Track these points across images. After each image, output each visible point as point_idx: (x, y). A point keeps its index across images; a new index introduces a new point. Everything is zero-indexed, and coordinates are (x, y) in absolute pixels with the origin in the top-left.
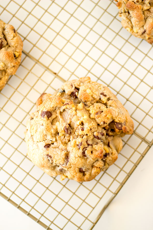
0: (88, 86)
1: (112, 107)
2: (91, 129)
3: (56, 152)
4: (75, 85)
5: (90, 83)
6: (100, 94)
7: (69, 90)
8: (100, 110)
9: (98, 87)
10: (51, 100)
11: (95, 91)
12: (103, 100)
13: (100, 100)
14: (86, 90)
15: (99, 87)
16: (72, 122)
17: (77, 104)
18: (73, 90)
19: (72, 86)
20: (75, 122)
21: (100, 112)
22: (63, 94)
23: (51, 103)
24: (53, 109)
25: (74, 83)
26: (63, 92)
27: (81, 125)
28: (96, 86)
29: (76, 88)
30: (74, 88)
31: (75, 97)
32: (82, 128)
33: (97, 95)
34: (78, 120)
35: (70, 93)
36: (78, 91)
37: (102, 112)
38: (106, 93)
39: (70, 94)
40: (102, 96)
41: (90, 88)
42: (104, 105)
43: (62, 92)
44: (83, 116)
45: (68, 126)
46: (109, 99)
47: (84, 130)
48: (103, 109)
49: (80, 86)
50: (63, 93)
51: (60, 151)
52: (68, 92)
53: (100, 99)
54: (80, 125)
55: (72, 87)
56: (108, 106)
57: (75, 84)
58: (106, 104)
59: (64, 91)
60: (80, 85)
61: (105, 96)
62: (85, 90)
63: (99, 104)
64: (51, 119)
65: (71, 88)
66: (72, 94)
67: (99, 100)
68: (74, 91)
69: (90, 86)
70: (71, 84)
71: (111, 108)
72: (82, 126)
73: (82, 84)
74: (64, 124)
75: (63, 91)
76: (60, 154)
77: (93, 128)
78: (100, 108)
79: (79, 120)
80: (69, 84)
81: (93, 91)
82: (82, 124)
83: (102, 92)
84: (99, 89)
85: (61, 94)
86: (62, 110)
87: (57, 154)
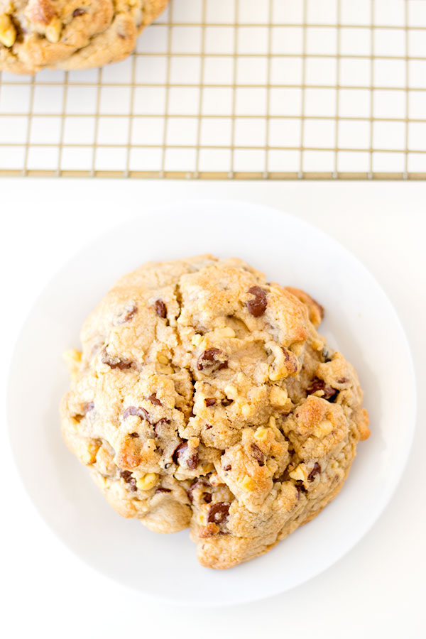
0: (340, 428)
1: (275, 497)
2: (211, 427)
3: (142, 334)
4: (346, 389)
5: (351, 439)
6: (316, 460)
7: (330, 372)
8: (265, 458)
9: (339, 462)
10: (299, 313)
11: (325, 446)
12: (298, 470)
13: (298, 461)
14: (329, 419)
15: (337, 464)
16: (233, 372)
17: (286, 390)
18: (331, 382)
19: (343, 381)
20: (233, 382)
21: (259, 457)
22: (320, 357)
23: (290, 314)
24: (273, 319)
25: (352, 388)
26: (326, 357)
27: (223, 400)
28: (342, 455)
29: (337, 392)
30: (337, 386)
31: (309, 389)
32: (214, 403)
33: (313, 453)
34: (240, 389)
35: (320, 374)
36: (328, 398)
37: (261, 465)
38: (321, 482)
39: (318, 376)
40: (311, 465)
41: (336, 434)
42: (282, 471)
43: (325, 354)
44: (249, 403)
45: (222, 361)
46: (300, 487)
47: (208, 408)
48: (270, 466)
49: (341, 405)
50: (323, 359)
51: (144, 343)
52: (324, 369)
53: (302, 462)
54: (223, 397)
55: (340, 382)
56: (278, 484)
57: (349, 390)
58: (284, 477)
59: (328, 360)
60: (346, 407)
61: (311, 478)
62: (329, 417)
63: (285, 457)
64: (244, 314)
65: (337, 378)
66: (317, 382)
67: (299, 459)
68: (327, 387)
69: (340, 433)
70: (348, 378)
71: (274, 493)
72: (219, 401)
73: (349, 411)
74: (228, 348)
75: (329, 356)
76: (135, 344)
77: (213, 432)
78: (273, 457)
79: (239, 392)
80: (349, 375)
81: (325, 442)
82: (227, 402)
83: (323, 468)
84: (334, 461)
85: (319, 349)
86: (268, 346)
87: (138, 337)
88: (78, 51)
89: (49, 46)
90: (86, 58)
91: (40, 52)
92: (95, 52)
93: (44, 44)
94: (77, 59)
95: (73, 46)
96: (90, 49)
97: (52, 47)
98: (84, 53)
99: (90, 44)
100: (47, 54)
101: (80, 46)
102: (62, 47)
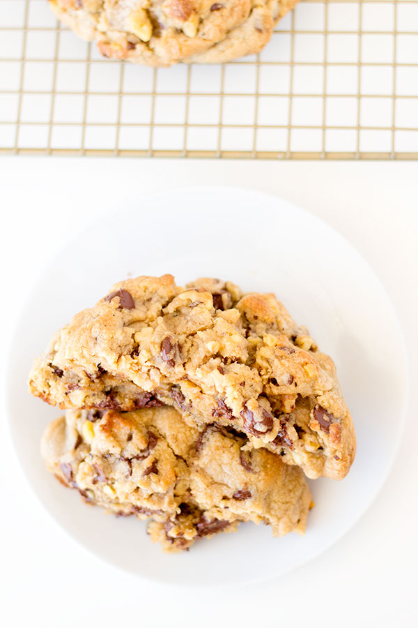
88: (215, 45)
89: (186, 41)
90: (223, 52)
91: (178, 47)
92: (232, 46)
93: (181, 39)
94: (213, 52)
95: (210, 40)
96: (227, 43)
97: (189, 42)
98: (221, 47)
99: (228, 38)
100: (184, 49)
101: (217, 41)
102: (199, 43)
